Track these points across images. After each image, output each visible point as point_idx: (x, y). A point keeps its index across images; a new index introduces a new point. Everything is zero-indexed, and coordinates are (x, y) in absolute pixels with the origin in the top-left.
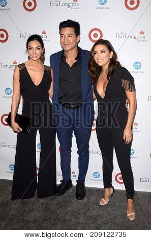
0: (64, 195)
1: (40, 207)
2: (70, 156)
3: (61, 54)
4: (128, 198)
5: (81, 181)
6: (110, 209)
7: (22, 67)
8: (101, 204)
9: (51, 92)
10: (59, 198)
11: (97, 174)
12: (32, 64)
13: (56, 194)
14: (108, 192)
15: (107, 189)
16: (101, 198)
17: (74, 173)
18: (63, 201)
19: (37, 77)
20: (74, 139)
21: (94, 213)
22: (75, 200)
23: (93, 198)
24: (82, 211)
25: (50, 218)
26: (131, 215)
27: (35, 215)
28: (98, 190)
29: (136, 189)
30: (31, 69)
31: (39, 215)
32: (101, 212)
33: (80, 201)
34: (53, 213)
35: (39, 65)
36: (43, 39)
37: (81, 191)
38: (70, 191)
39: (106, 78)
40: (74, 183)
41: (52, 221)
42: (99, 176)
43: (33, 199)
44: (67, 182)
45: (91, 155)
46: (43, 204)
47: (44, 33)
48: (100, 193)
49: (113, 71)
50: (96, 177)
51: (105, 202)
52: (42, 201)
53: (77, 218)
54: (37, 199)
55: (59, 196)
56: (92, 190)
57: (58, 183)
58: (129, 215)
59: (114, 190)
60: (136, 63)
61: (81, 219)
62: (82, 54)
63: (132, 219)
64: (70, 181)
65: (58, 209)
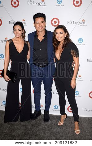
0: (37, 120)
1: (21, 127)
2: (40, 96)
3: (35, 34)
4: (75, 121)
5: (47, 111)
6: (64, 128)
7: (11, 41)
8: (59, 125)
9: (28, 56)
10: (33, 122)
11: (56, 107)
12: (17, 40)
13: (31, 119)
14: (63, 117)
15: (62, 116)
16: (59, 121)
17: (43, 106)
18: (36, 123)
19: (20, 48)
20: (42, 85)
21: (55, 130)
22: (43, 123)
23: (54, 121)
24: (47, 129)
25: (28, 134)
26: (77, 131)
27: (18, 132)
28: (57, 116)
29: (80, 116)
30: (16, 43)
31: (21, 132)
32: (59, 130)
33: (46, 123)
34: (30, 130)
35: (21, 40)
36: (23, 24)
37: (47, 117)
38: (40, 117)
39: (62, 48)
40: (43, 112)
41: (29, 136)
42: (57, 108)
43: (17, 122)
44: (38, 111)
45: (53, 95)
46: (23, 125)
47: (24, 20)
48: (58, 118)
49: (66, 44)
50: (56, 109)
51: (61, 123)
52: (23, 123)
53: (45, 134)
54: (20, 122)
55: (33, 120)
56: (53, 116)
57: (33, 112)
58: (76, 131)
59: (67, 116)
60: (80, 39)
61: (47, 134)
62: (48, 34)
63: (78, 134)
64: (40, 111)
65: (33, 128)
